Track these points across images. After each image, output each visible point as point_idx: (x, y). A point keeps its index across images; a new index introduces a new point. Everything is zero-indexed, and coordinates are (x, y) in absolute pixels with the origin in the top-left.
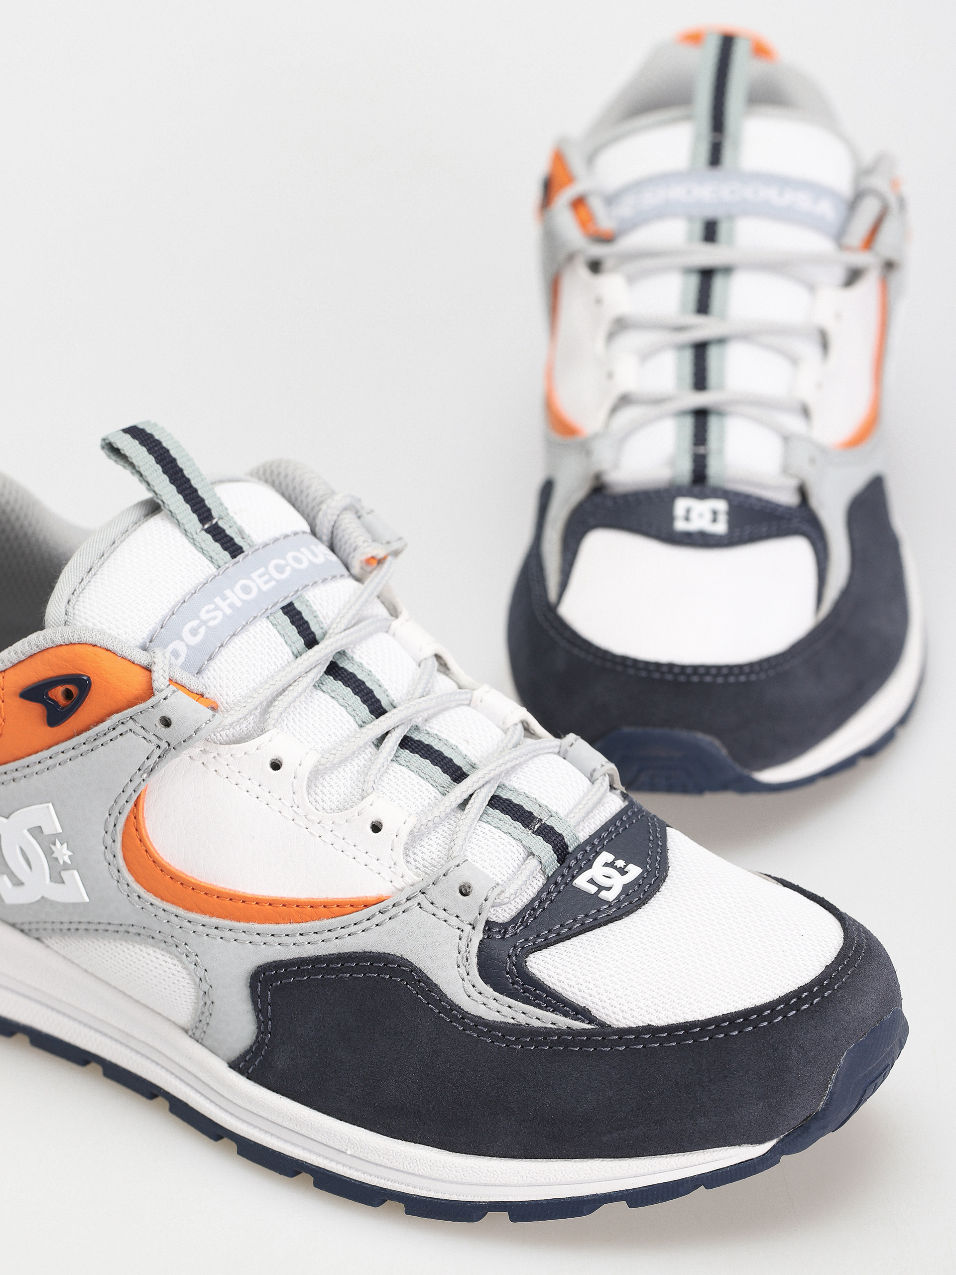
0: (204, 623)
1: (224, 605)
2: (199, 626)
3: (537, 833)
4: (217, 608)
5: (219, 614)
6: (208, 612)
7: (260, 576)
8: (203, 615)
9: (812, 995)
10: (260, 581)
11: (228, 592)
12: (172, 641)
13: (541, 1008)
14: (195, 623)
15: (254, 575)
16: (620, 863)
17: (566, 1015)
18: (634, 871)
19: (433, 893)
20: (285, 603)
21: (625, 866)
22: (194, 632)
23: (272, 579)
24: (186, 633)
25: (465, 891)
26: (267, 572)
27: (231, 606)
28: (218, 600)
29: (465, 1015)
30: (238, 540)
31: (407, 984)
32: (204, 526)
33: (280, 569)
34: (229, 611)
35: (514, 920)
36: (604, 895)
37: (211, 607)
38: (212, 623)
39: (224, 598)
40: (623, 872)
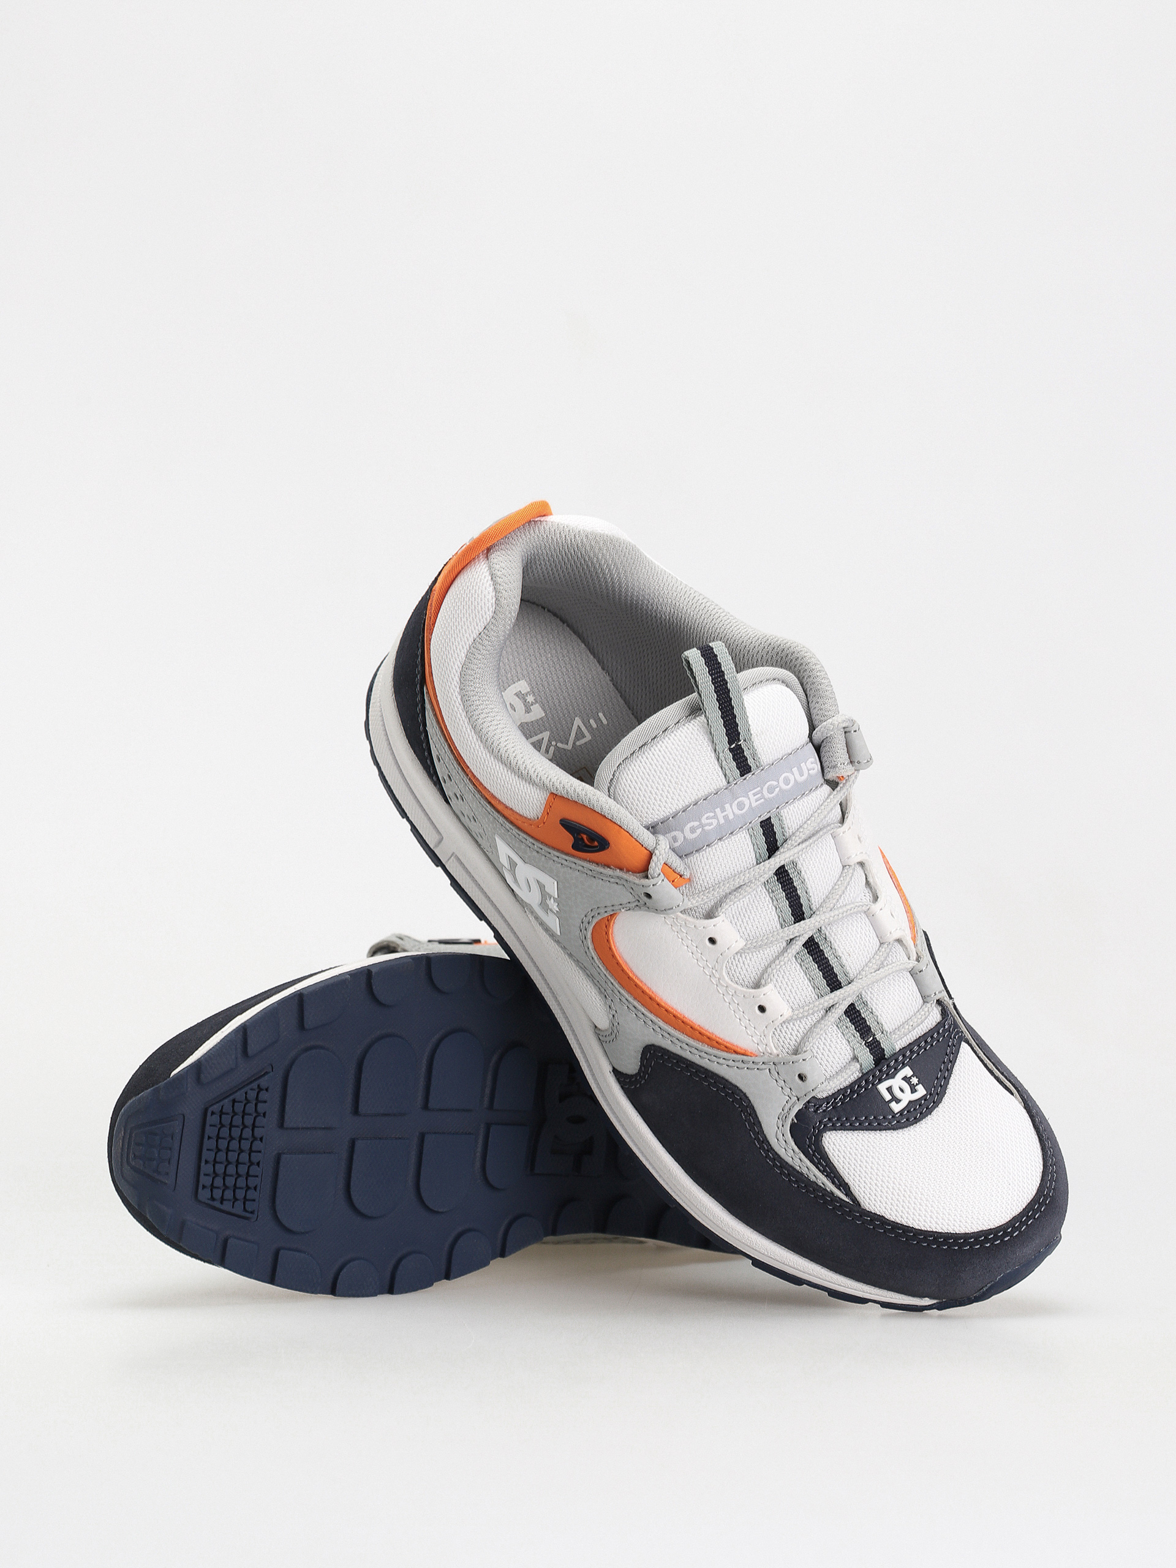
0: (702, 826)
1: (720, 815)
2: (698, 827)
3: (868, 1045)
4: (715, 817)
5: (715, 822)
6: (707, 818)
7: (754, 795)
8: (704, 820)
9: (996, 1238)
10: (753, 799)
11: (727, 806)
12: (676, 830)
13: (820, 1170)
14: (696, 824)
15: (750, 794)
16: (915, 1080)
17: (833, 1183)
18: (921, 1091)
19: (780, 1068)
20: (764, 818)
21: (917, 1084)
22: (693, 830)
23: (763, 797)
24: (687, 828)
25: (801, 1077)
26: (761, 792)
27: (726, 818)
28: (718, 810)
29: (771, 1149)
30: (750, 761)
31: (742, 1111)
32: (730, 746)
33: (771, 790)
34: (722, 821)
35: (827, 1099)
36: (893, 1105)
37: (712, 814)
38: (707, 828)
39: (723, 810)
40: (913, 1090)
